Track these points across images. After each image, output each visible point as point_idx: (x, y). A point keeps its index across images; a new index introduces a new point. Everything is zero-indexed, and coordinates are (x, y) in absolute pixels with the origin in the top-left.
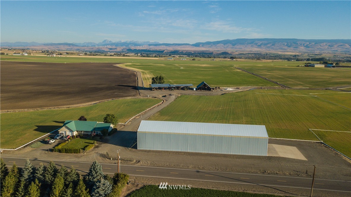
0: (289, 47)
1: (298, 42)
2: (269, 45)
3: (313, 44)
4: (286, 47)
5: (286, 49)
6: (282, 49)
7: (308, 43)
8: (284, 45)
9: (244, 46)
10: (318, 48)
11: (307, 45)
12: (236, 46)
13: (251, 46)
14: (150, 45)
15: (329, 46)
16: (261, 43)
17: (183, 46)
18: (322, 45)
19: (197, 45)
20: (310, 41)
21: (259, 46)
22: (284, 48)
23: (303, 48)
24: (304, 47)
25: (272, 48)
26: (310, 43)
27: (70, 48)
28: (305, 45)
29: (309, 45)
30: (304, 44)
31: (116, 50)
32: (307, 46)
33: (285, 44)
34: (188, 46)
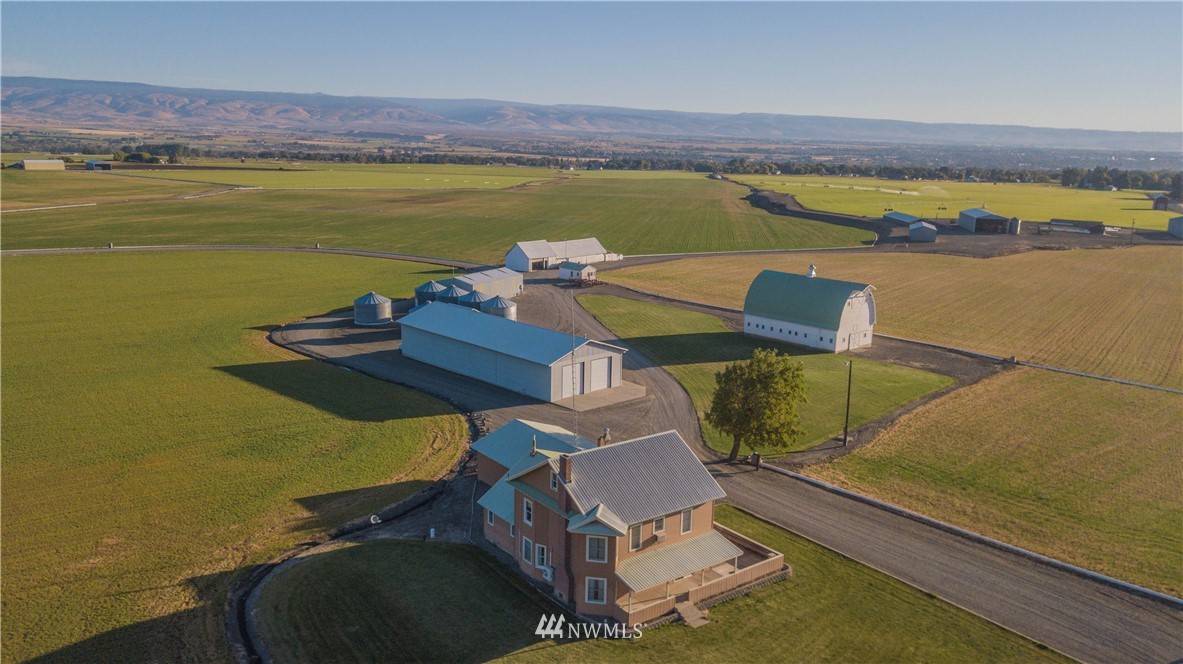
0: (123, 110)
1: (151, 96)
3: (203, 102)
4: (110, 113)
5: (105, 119)
6: (94, 118)
7: (186, 101)
8: (103, 103)
10: (218, 119)
11: (183, 107)
15: (252, 111)
18: (229, 108)
20: (194, 95)
22: (100, 114)
23: (169, 116)
24: (173, 113)
25: (56, 113)
26: (192, 102)
28: (177, 106)
29: (188, 108)
30: (172, 105)
32: (184, 112)
33: (108, 102)
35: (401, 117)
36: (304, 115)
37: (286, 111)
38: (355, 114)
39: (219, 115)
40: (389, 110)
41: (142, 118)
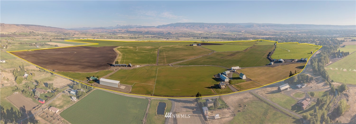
1: (205, 25)
2: (191, 27)
3: (211, 26)
4: (199, 28)
8: (198, 26)
9: (180, 27)
12: (176, 27)
13: (183, 27)
14: (137, 28)
15: (217, 27)
16: (188, 25)
17: (152, 28)
19: (158, 27)
20: (210, 24)
21: (187, 27)
22: (198, 28)
23: (207, 28)
25: (193, 28)
26: (209, 25)
27: (103, 30)
28: (208, 26)
31: (122, 31)
32: (208, 27)
34: (154, 28)
35: (239, 27)
36: (224, 27)
37: (222, 27)
38: (232, 27)
39: (213, 28)
40: (237, 26)
41: (203, 29)
